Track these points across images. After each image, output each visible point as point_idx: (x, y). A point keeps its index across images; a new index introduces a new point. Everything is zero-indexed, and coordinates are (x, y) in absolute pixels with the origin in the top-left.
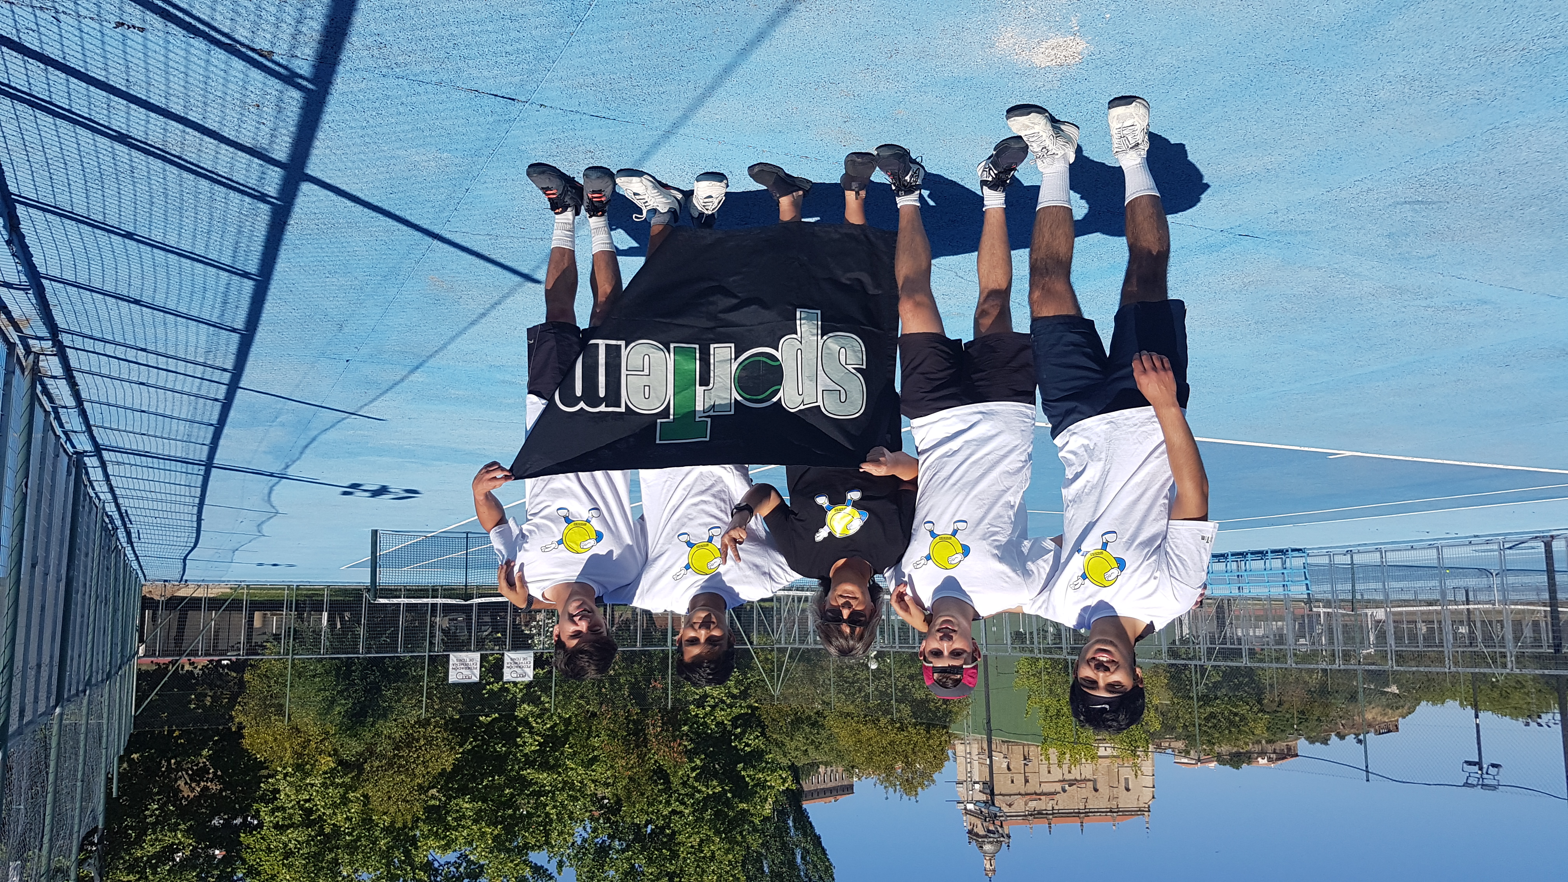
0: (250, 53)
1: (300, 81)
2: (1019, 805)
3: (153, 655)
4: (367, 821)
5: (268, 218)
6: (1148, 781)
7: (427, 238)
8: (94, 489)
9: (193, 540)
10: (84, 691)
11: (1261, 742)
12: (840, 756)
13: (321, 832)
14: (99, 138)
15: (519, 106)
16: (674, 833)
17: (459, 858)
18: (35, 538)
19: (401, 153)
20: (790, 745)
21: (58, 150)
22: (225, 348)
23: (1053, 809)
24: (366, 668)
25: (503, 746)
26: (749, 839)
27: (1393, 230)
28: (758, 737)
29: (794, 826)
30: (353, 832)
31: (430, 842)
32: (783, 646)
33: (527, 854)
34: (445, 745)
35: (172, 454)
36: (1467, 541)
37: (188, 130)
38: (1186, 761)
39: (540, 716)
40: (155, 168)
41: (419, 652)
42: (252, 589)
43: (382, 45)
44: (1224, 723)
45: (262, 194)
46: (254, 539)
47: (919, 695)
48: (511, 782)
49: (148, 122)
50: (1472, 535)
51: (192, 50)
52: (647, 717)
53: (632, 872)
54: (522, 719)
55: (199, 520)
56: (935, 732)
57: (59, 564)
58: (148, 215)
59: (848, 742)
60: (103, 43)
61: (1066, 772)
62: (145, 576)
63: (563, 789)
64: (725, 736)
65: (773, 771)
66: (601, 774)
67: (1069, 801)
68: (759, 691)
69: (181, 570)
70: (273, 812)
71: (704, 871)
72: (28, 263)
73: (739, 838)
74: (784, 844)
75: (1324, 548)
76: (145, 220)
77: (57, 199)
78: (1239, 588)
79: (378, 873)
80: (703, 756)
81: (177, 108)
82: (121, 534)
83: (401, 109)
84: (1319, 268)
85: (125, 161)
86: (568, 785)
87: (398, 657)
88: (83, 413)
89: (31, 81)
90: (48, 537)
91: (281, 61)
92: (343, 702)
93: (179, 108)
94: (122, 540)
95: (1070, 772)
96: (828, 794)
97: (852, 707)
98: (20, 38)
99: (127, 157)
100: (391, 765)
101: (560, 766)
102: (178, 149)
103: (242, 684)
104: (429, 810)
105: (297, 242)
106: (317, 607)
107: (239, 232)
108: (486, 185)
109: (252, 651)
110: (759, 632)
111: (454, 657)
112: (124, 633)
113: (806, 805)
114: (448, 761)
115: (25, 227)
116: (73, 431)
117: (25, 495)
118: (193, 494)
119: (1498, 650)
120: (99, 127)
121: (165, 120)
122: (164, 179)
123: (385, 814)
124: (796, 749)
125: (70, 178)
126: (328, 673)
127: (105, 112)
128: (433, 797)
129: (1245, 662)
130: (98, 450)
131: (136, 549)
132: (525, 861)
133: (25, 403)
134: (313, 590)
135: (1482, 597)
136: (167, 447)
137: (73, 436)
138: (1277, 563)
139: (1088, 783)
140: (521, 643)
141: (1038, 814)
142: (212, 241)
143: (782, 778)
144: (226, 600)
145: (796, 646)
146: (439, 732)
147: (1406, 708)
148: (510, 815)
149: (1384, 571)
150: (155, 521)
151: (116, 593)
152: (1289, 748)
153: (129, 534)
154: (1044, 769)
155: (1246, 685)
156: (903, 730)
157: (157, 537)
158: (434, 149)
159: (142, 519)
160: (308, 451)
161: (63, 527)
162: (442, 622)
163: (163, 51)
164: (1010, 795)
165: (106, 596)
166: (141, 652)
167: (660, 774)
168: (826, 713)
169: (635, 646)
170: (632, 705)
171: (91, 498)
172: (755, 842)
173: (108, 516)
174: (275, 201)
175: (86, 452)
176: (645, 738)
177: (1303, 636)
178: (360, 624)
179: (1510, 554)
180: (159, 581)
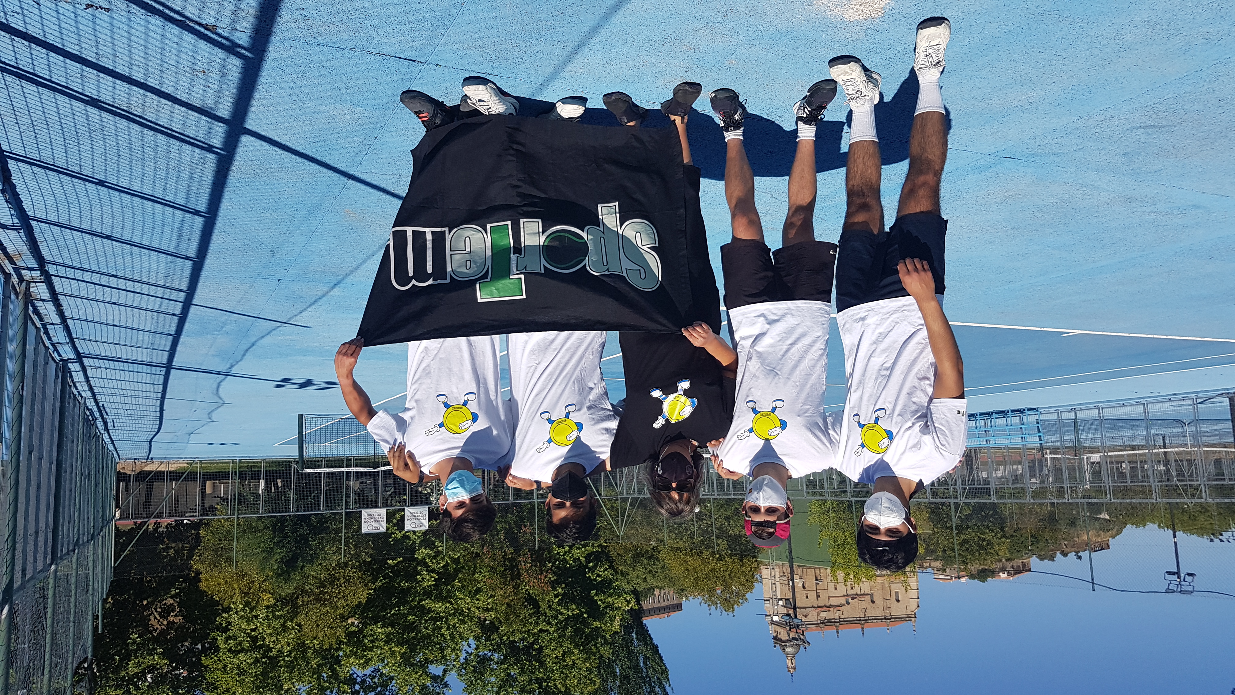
0: (198, 27)
1: (239, 50)
2: (813, 616)
3: (128, 518)
5: (214, 165)
6: (913, 593)
7: (343, 178)
8: (77, 389)
9: (157, 427)
10: (74, 551)
11: (1001, 560)
12: (672, 582)
14: (75, 103)
15: (419, 66)
17: (373, 672)
18: (31, 430)
19: (322, 108)
20: (633, 574)
21: (41, 113)
22: (180, 273)
23: (840, 618)
24: (296, 524)
26: (602, 651)
27: (1129, 150)
28: (607, 569)
29: (637, 639)
31: (352, 660)
32: (625, 496)
33: (427, 667)
34: (360, 582)
35: (139, 359)
36: (1167, 398)
37: (149, 94)
38: (943, 577)
39: (434, 557)
40: (121, 126)
41: (337, 509)
42: (204, 463)
43: (307, 18)
44: (975, 547)
45: (209, 145)
46: (206, 424)
48: (412, 610)
49: (114, 88)
50: (1171, 393)
51: (150, 26)
52: (519, 556)
55: (162, 410)
56: (747, 561)
57: (51, 450)
58: (116, 165)
60: (76, 22)
61: (849, 587)
62: (119, 456)
63: (454, 615)
64: (581, 569)
65: (619, 596)
66: (484, 602)
67: (851, 611)
68: (607, 532)
69: (147, 450)
71: (567, 676)
72: (18, 207)
74: (630, 652)
75: (1054, 407)
76: (114, 169)
77: (41, 154)
78: (986, 441)
80: (564, 586)
81: (138, 76)
82: (100, 424)
83: (322, 72)
84: (1066, 183)
85: (96, 121)
86: (458, 612)
87: (321, 514)
88: (67, 329)
89: (18, 56)
90: (42, 428)
91: (223, 33)
92: (279, 551)
93: (140, 75)
94: (100, 428)
95: (852, 588)
96: (662, 611)
97: (681, 543)
98: (7, 20)
99: (98, 117)
100: (319, 600)
102: (140, 110)
103: (198, 539)
104: (350, 635)
105: (237, 184)
106: (256, 476)
107: (191, 177)
108: (391, 133)
109: (205, 512)
110: (606, 487)
111: (365, 513)
112: (104, 502)
113: (646, 621)
114: (362, 595)
115: (16, 178)
116: (59, 343)
117: (22, 396)
118: (156, 390)
119: (1188, 483)
120: (74, 93)
121: (128, 86)
122: (129, 135)
123: (315, 638)
124: (638, 577)
125: (52, 136)
126: (266, 528)
127: (79, 81)
129: (994, 499)
130: (79, 358)
131: (111, 434)
133: (19, 322)
134: (253, 462)
135: (1174, 441)
136: (135, 354)
137: (59, 347)
138: (1016, 420)
139: (867, 597)
140: (419, 499)
141: (828, 622)
142: (169, 186)
143: (627, 601)
144: (184, 473)
145: (635, 496)
146: (355, 572)
147: (1115, 530)
148: (413, 637)
149: (1103, 423)
150: (126, 412)
151: (97, 471)
152: (1024, 565)
153: (105, 423)
154: (831, 586)
155: (992, 516)
157: (128, 425)
158: (349, 105)
159: (116, 411)
160: (247, 355)
161: (53, 420)
162: (354, 485)
163: (126, 28)
164: (805, 608)
165: (89, 473)
166: (117, 516)
167: (532, 601)
169: (508, 500)
170: (507, 546)
171: (75, 396)
173: (89, 410)
174: (219, 151)
175: (70, 359)
177: (1034, 476)
178: (290, 489)
179: (1202, 408)
180: (130, 459)
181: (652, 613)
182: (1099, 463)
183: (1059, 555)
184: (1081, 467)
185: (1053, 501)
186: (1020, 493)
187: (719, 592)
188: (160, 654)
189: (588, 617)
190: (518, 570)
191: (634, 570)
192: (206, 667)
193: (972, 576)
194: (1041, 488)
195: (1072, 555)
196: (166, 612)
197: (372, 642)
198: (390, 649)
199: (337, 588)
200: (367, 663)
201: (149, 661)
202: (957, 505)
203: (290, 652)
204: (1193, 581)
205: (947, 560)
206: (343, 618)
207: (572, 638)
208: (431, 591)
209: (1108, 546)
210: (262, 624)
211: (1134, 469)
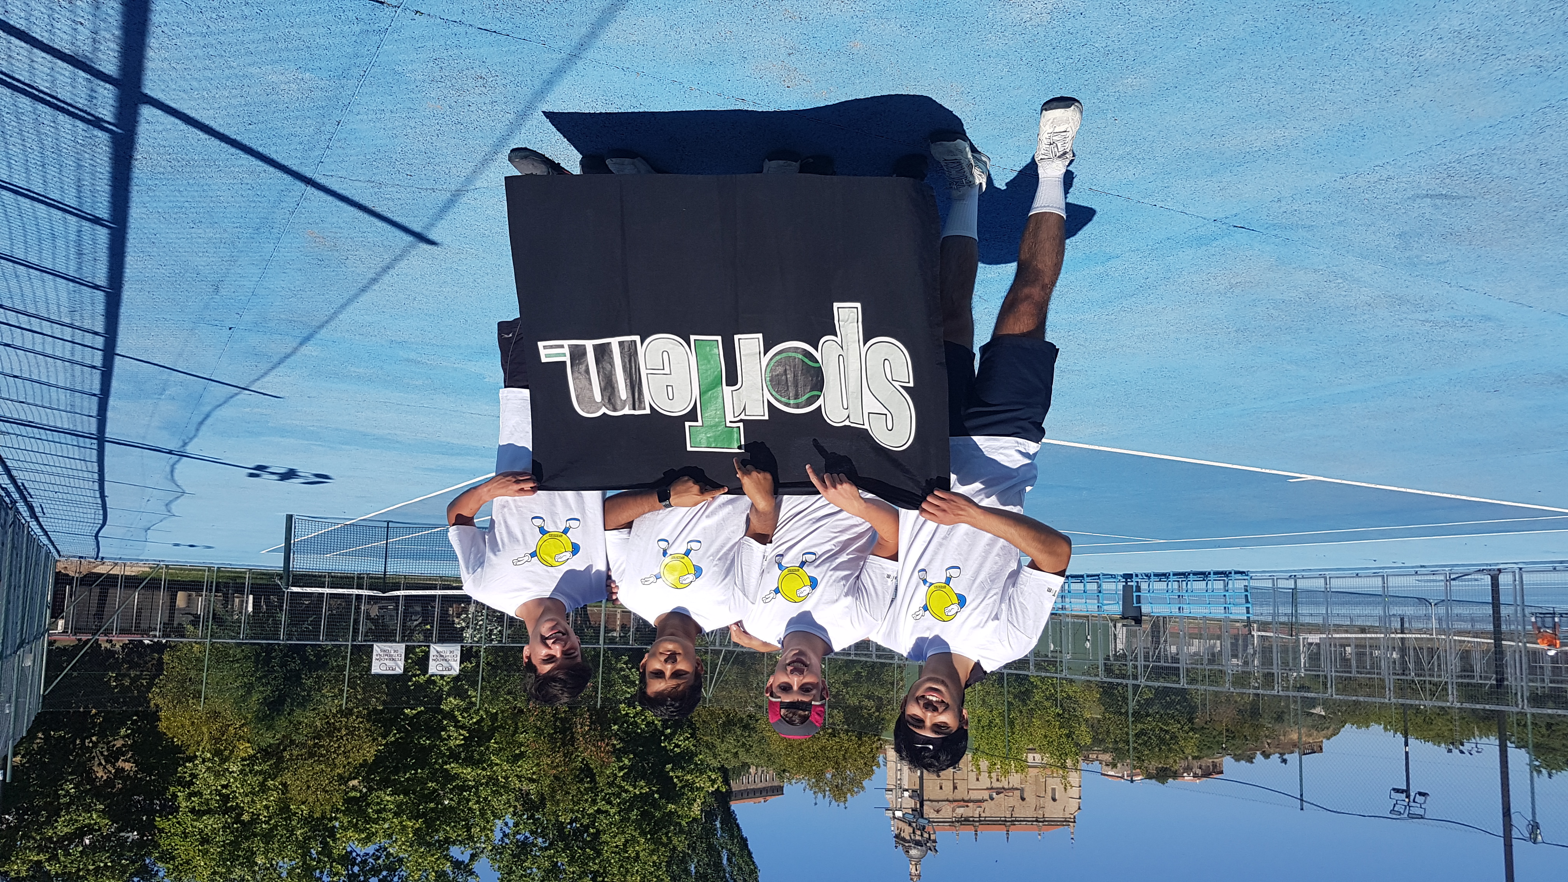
2: (947, 812)
4: (284, 809)
5: (110, 150)
6: (1074, 792)
9: (101, 517)
12: (770, 759)
13: (238, 820)
15: (389, 12)
16: (598, 832)
17: (377, 850)
19: (254, 70)
20: (721, 747)
22: (90, 308)
24: (286, 655)
25: (428, 739)
26: (675, 841)
28: (688, 738)
29: (721, 828)
30: (270, 820)
31: (350, 833)
32: (717, 648)
33: (448, 849)
35: (59, 425)
36: (1413, 571)
39: (466, 710)
41: (342, 641)
42: (171, 569)
45: (97, 118)
46: (165, 518)
47: (853, 701)
50: (1419, 564)
52: (574, 715)
53: (554, 870)
54: (448, 712)
55: (103, 497)
56: (867, 739)
59: (779, 746)
61: (994, 780)
62: (58, 552)
63: (487, 784)
64: (654, 736)
65: (701, 774)
66: (527, 770)
69: (95, 546)
70: (190, 795)
71: (627, 871)
73: (665, 839)
75: (1268, 572)
78: (1179, 608)
79: (294, 862)
80: (632, 756)
82: (21, 507)
86: (492, 780)
87: (320, 646)
94: (24, 514)
95: (998, 780)
100: (311, 755)
101: (484, 761)
106: (240, 589)
107: (79, 167)
108: (359, 117)
109: (170, 632)
111: (378, 648)
114: (369, 752)
118: (90, 469)
119: (1428, 678)
123: (303, 803)
124: (727, 752)
128: (354, 788)
129: (1183, 683)
131: (43, 523)
132: (446, 855)
134: (236, 572)
135: (1416, 625)
136: (51, 418)
138: (1219, 585)
139: (1016, 792)
140: (449, 635)
141: (965, 821)
142: (49, 177)
144: (143, 580)
146: (361, 723)
149: (1329, 596)
150: (56, 495)
152: (1215, 765)
153: (31, 508)
154: (973, 776)
155: (1179, 703)
156: (835, 736)
157: (62, 512)
159: (42, 493)
160: (204, 428)
162: (367, 613)
164: (938, 801)
168: (758, 716)
172: (680, 843)
174: (114, 128)
176: (572, 737)
177: (1235, 656)
178: (281, 610)
179: (1456, 586)
180: (74, 557)
181: (745, 795)
182: (1318, 645)
183: (1259, 756)
184: (1296, 651)
185: (1258, 691)
186: (1216, 677)
187: (829, 776)
188: (100, 811)
189: (660, 798)
190: (573, 733)
191: (723, 742)
192: (161, 831)
193: (1149, 777)
194: (1243, 672)
195: (1275, 758)
196: (113, 756)
197: (378, 812)
198: (401, 823)
199: (337, 740)
200: (368, 839)
201: (84, 819)
202: (1136, 687)
203: (270, 818)
204: (1425, 802)
205: (1119, 755)
206: (343, 780)
207: (638, 824)
208: (460, 753)
209: (1321, 749)
210: (235, 779)
211: (1360, 655)
